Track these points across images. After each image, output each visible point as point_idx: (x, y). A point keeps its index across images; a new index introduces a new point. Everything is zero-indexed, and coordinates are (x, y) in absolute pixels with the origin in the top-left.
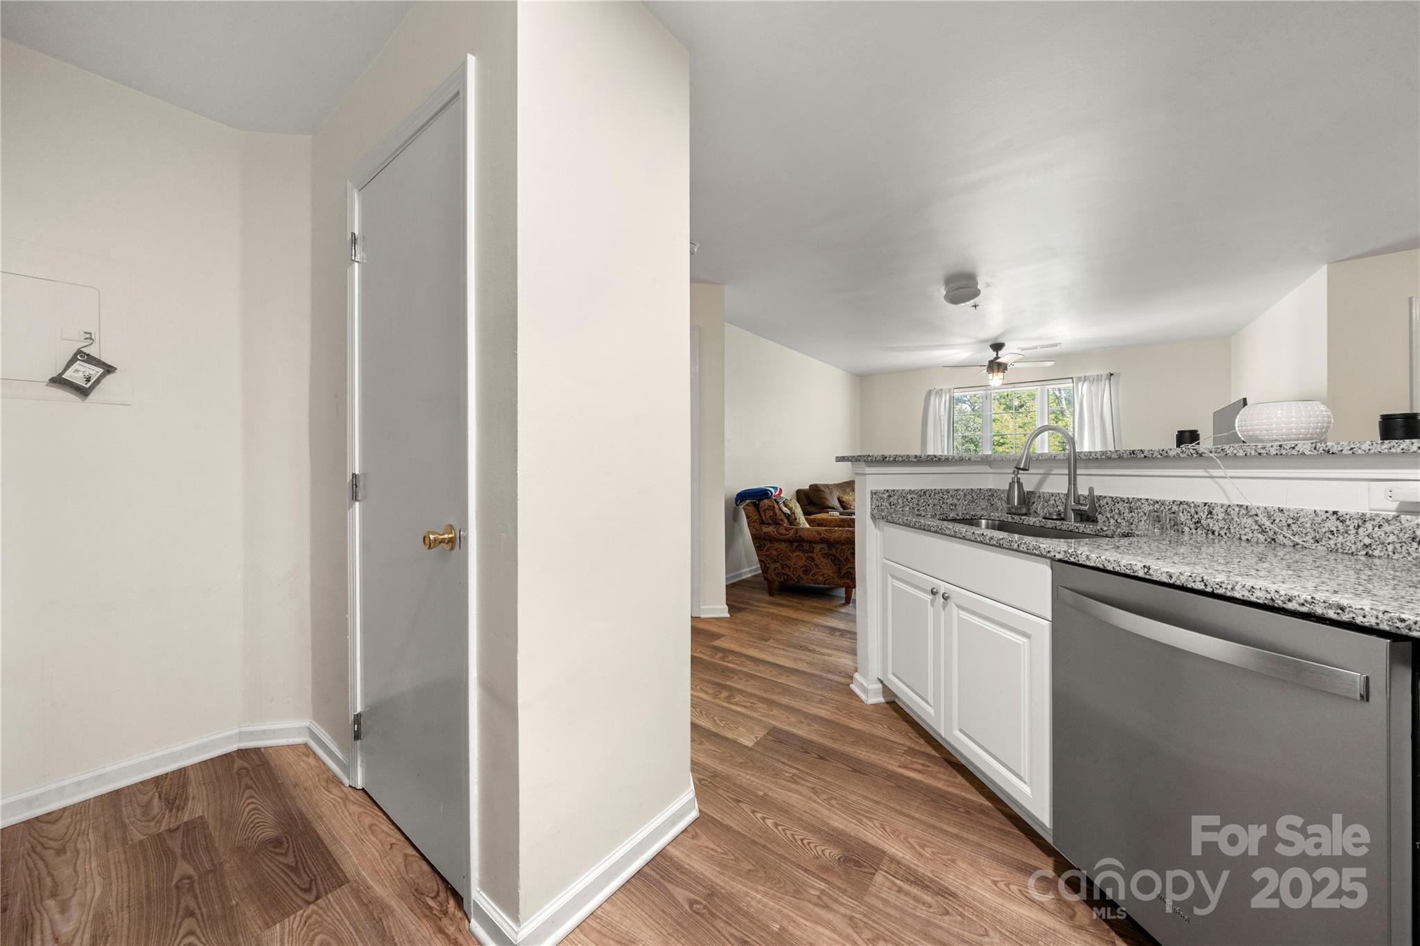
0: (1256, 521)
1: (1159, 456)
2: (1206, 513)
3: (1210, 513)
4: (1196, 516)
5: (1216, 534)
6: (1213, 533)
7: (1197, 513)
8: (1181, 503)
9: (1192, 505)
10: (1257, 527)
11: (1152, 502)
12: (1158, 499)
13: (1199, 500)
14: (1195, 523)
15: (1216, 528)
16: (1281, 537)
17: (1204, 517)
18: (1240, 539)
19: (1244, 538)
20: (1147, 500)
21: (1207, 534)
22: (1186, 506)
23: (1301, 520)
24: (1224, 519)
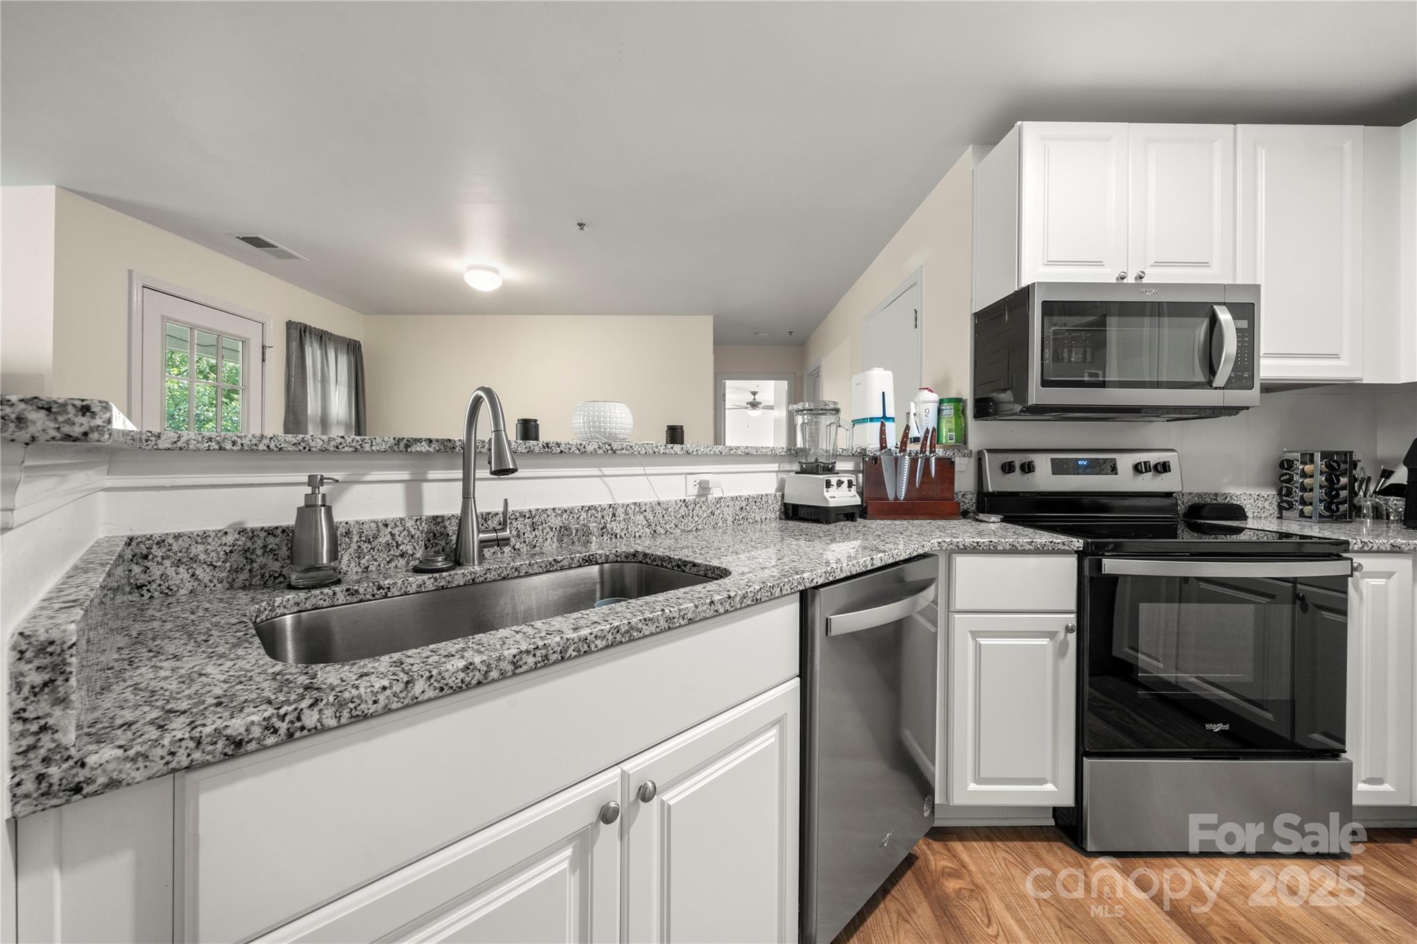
0: (645, 517)
1: (577, 452)
2: (611, 516)
3: (614, 515)
4: (603, 521)
5: (618, 536)
6: (616, 537)
7: (603, 517)
8: (589, 508)
9: (599, 509)
10: (645, 522)
11: (559, 512)
12: (565, 506)
13: (605, 502)
14: (602, 529)
15: (618, 531)
16: (659, 528)
17: (609, 520)
18: (635, 537)
19: (637, 535)
20: (554, 509)
21: (611, 539)
22: (594, 512)
23: (670, 510)
24: (624, 520)
